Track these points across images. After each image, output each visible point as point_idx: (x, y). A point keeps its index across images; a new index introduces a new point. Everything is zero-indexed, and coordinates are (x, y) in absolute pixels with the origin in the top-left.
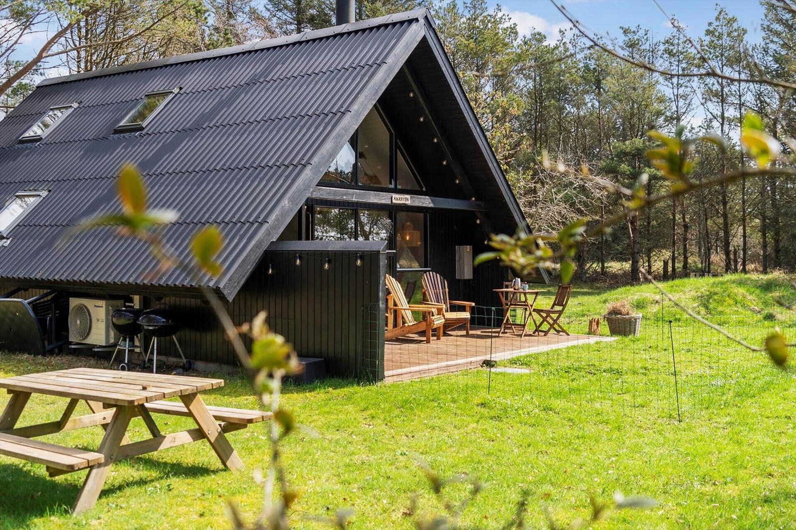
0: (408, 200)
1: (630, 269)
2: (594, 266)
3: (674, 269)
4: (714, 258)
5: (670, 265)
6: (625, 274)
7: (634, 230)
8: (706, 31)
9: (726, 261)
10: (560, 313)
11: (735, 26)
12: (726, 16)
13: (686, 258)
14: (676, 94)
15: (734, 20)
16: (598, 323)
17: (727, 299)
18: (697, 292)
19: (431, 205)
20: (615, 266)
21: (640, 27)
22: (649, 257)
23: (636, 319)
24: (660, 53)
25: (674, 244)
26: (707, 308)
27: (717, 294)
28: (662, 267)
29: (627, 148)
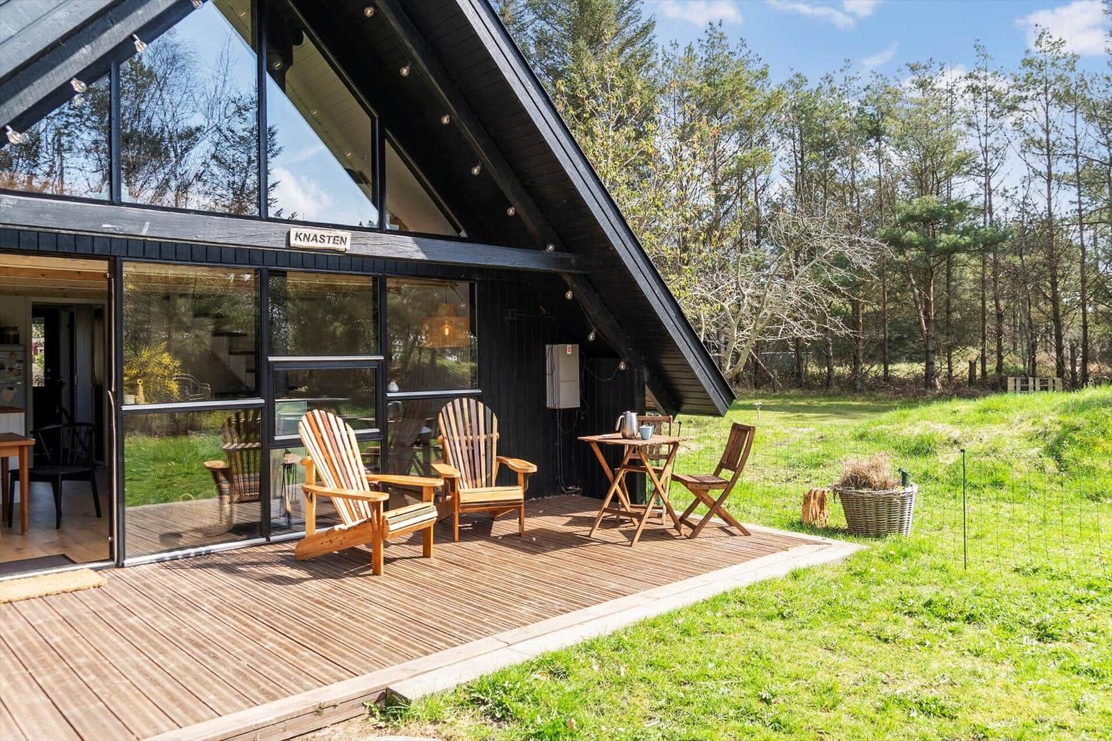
0: (343, 240)
1: (924, 373)
2: (875, 368)
3: (984, 372)
4: (1041, 356)
5: (979, 366)
6: (917, 379)
7: (927, 322)
8: (1023, 61)
9: (1057, 360)
10: (728, 486)
11: (1064, 50)
12: (1050, 40)
13: (1000, 358)
14: (984, 145)
15: (1061, 42)
16: (822, 502)
17: (1101, 440)
18: (1034, 423)
19: (421, 256)
20: (903, 369)
21: (933, 60)
22: (949, 357)
23: (903, 499)
24: (960, 92)
25: (984, 338)
26: (1058, 458)
27: (1078, 429)
28: (968, 370)
29: (914, 209)
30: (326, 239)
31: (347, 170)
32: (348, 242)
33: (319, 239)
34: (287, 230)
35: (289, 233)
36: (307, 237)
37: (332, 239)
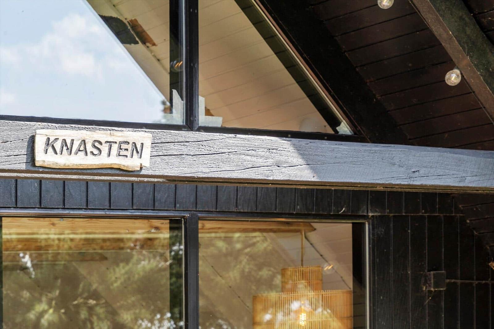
0: (137, 150)
30: (105, 148)
31: (109, 21)
32: (147, 152)
33: (89, 148)
34: (30, 134)
35: (32, 140)
36: (67, 146)
37: (115, 147)
